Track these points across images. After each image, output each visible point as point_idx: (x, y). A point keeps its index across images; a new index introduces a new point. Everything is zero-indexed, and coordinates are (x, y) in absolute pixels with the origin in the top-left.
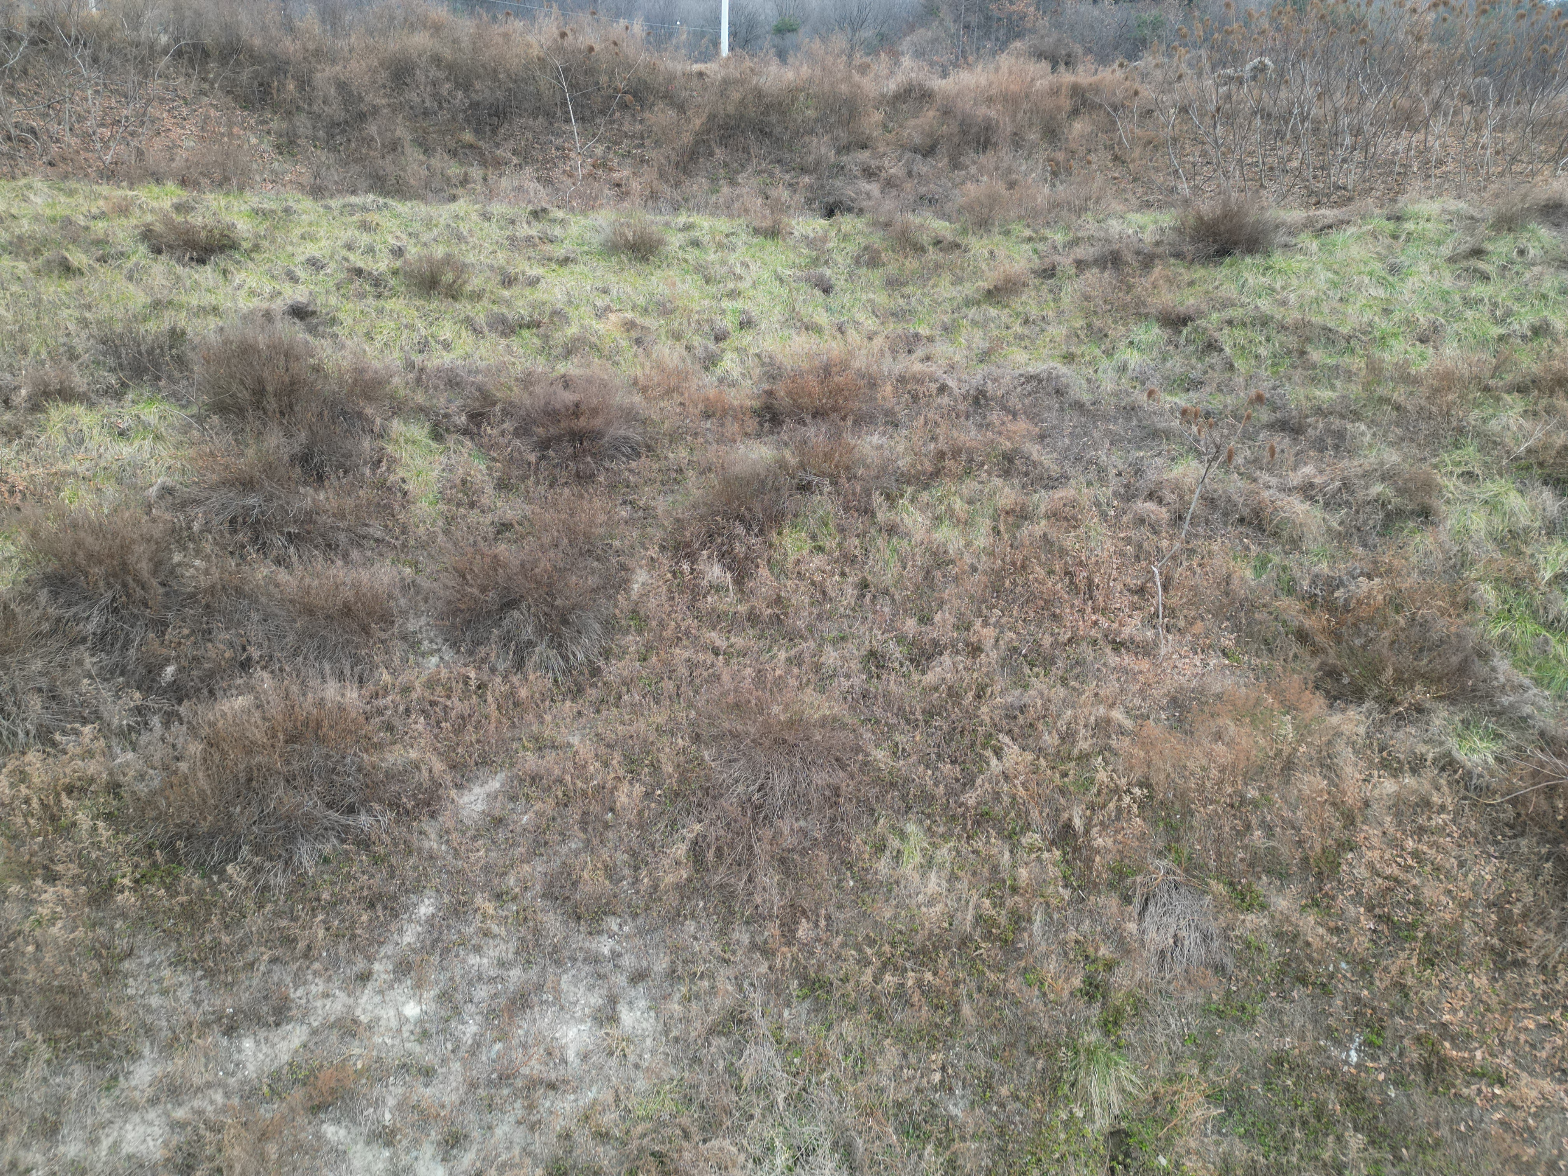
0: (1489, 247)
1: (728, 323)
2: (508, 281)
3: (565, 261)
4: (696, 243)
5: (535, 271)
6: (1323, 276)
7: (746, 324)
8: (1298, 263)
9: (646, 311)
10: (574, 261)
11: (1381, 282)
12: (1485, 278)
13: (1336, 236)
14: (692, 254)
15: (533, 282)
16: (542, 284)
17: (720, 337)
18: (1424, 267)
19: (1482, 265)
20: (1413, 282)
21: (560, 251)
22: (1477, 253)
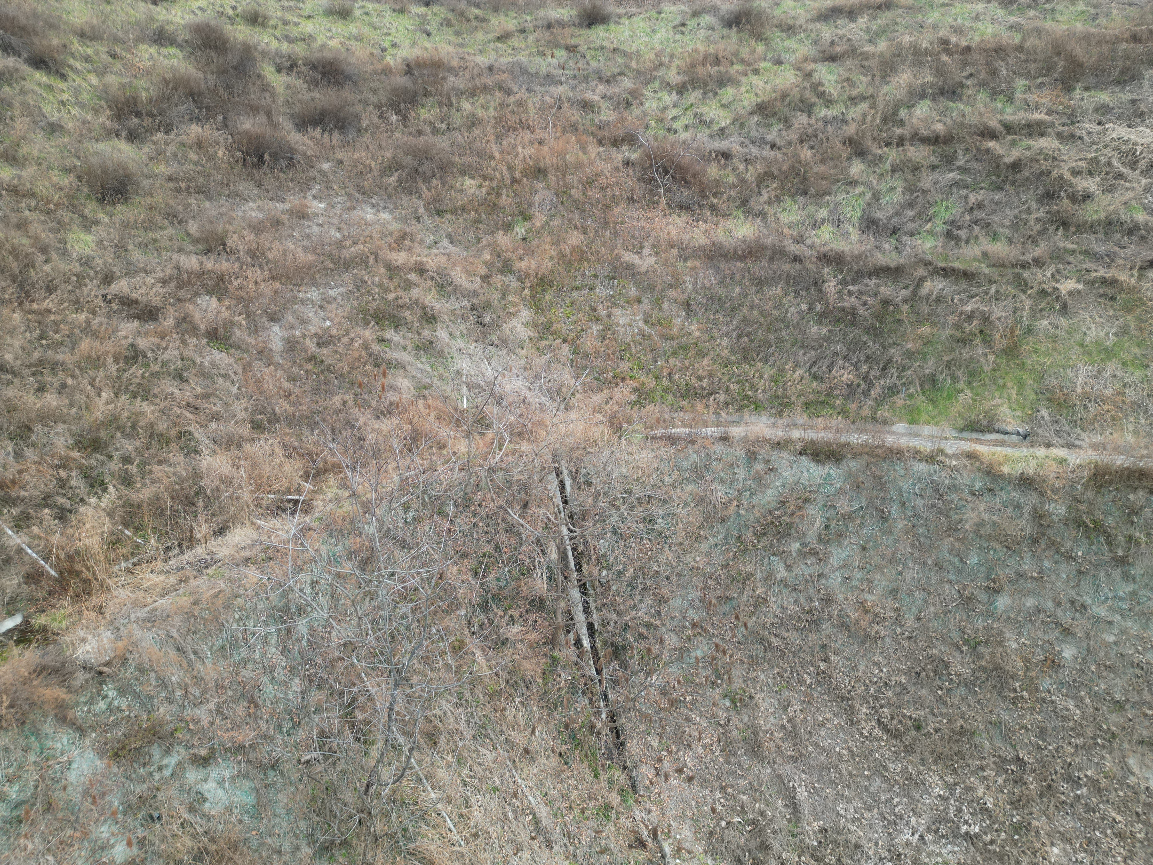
0: (688, 22)
1: (386, 45)
2: (286, 23)
3: (309, 17)
4: (367, 14)
5: (296, 20)
6: (627, 33)
7: (394, 45)
8: (620, 28)
9: (349, 39)
10: (313, 17)
11: (647, 35)
12: (683, 33)
13: (635, 19)
14: (366, 18)
15: (297, 24)
16: (301, 26)
17: (384, 50)
18: (664, 30)
19: (683, 29)
20: (659, 35)
21: (306, 14)
22: (684, 25)
